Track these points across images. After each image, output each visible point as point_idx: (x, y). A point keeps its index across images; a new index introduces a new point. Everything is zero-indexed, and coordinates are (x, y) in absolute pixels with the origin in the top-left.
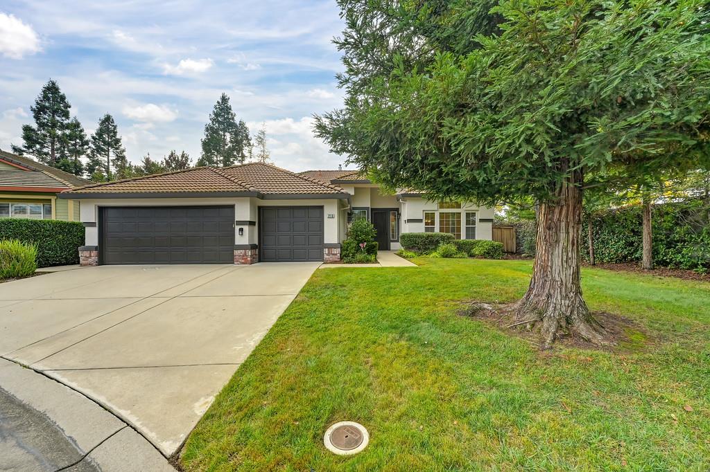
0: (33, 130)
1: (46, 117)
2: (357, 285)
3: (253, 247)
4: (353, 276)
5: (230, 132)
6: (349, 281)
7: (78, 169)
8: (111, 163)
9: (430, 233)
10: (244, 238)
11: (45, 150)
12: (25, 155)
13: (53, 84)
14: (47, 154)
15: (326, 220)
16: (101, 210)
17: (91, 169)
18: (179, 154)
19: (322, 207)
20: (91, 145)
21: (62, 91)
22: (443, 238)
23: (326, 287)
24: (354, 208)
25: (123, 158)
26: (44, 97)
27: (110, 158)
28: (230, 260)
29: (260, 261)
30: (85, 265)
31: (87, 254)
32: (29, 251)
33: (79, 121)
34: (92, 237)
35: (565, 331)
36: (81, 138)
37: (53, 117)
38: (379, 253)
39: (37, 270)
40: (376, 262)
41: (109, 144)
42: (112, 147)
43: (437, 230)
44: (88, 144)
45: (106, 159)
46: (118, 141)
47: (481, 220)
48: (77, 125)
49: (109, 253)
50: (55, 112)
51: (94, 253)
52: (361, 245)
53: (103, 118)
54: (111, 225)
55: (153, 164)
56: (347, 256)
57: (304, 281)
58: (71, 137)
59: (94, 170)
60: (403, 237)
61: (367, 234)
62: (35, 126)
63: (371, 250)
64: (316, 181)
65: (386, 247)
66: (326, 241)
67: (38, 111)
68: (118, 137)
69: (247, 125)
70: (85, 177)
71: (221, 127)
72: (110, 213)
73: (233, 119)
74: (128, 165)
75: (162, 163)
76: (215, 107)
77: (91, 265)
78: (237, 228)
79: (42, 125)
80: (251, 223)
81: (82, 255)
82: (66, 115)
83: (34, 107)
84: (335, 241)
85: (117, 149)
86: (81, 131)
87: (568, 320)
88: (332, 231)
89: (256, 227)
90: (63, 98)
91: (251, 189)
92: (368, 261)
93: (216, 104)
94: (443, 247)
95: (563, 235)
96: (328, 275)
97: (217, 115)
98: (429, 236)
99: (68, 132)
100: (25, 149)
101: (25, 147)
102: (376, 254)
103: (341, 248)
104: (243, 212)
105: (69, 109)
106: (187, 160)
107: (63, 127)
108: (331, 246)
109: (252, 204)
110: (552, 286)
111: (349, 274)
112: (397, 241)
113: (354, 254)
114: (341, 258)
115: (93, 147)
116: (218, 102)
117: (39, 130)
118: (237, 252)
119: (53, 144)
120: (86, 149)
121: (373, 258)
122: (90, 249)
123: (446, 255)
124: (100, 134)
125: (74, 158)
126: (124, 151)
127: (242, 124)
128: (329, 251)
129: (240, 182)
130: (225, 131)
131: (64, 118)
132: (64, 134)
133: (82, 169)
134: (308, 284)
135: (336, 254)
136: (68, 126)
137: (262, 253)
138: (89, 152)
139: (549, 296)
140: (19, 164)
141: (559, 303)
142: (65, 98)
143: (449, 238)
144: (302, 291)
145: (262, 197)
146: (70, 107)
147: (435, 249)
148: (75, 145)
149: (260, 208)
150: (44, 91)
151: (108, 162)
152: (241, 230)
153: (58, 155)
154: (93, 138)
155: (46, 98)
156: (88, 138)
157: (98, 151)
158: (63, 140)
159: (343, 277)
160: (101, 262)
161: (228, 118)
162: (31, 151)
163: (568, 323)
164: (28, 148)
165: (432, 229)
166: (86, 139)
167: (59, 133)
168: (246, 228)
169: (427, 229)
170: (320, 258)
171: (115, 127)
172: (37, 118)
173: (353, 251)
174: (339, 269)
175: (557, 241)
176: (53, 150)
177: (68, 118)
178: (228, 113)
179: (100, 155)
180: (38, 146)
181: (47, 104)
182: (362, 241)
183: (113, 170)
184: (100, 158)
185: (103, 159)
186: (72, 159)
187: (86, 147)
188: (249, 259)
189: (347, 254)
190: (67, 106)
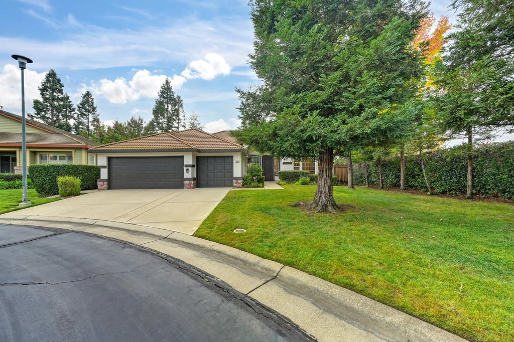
0: (40, 103)
1: (48, 94)
2: (249, 197)
3: (194, 179)
4: (248, 194)
5: (171, 104)
6: (246, 195)
7: (68, 128)
8: (90, 124)
9: (296, 171)
10: (189, 174)
11: (47, 116)
12: (35, 119)
13: (53, 71)
14: (48, 118)
15: (235, 164)
16: (109, 159)
17: (77, 128)
18: (136, 118)
19: (232, 157)
20: (76, 111)
21: (58, 77)
22: (303, 173)
23: (235, 198)
24: (251, 155)
25: (98, 121)
26: (47, 81)
27: (89, 120)
28: (181, 186)
29: (197, 187)
30: (101, 190)
31: (102, 183)
32: (77, 181)
33: (69, 95)
34: (104, 174)
35: (324, 209)
36: (70, 106)
37: (53, 93)
38: (265, 182)
39: (82, 192)
40: (263, 187)
41: (89, 111)
42: (91, 113)
43: (301, 169)
44: (74, 111)
45: (87, 121)
46: (94, 109)
48: (68, 98)
49: (113, 183)
50: (53, 90)
51: (106, 183)
52: (254, 178)
53: (84, 93)
54: (114, 167)
55: (121, 125)
56: (246, 184)
57: (223, 196)
58: (64, 106)
59: (79, 128)
60: (280, 173)
61: (258, 171)
62: (41, 100)
63: (260, 181)
64: (229, 141)
65: (272, 180)
66: (235, 176)
67: (43, 90)
68: (95, 106)
69: (181, 99)
70: (73, 133)
71: (166, 100)
72: (114, 161)
73: (173, 95)
74: (101, 125)
75: (125, 124)
76: (162, 87)
77: (104, 189)
78: (185, 169)
79: (46, 99)
80: (193, 166)
81: (99, 184)
82: (61, 92)
83: (41, 87)
84: (240, 176)
85: (94, 114)
86: (70, 102)
87: (326, 206)
88: (238, 170)
89: (195, 168)
90: (59, 81)
91: (193, 147)
92: (258, 187)
93: (162, 86)
94: (302, 179)
95: (324, 173)
96: (235, 193)
97: (163, 93)
98: (295, 172)
99: (61, 103)
100: (35, 115)
101: (36, 114)
102: (263, 183)
103: (243, 179)
104: (189, 160)
105: (62, 88)
106: (142, 122)
107: (59, 100)
108: (237, 179)
109: (193, 156)
110: (321, 193)
111: (246, 193)
112: (277, 175)
113: (250, 183)
114: (243, 185)
115: (79, 113)
116: (164, 84)
117: (44, 102)
118: (185, 182)
119: (52, 112)
120: (73, 114)
121: (261, 185)
122: (103, 180)
123: (304, 183)
124: (83, 104)
125: (65, 120)
126: (98, 115)
127: (179, 97)
128: (236, 181)
129: (186, 143)
130: (167, 103)
131: (59, 94)
132: (59, 105)
133: (71, 128)
134: (226, 197)
135: (240, 183)
136: (62, 100)
137: (199, 183)
138: (75, 116)
139: (320, 197)
140: (49, 130)
141: (324, 200)
142: (60, 81)
143: (307, 173)
144: (223, 200)
145: (199, 151)
146: (63, 86)
147: (298, 180)
148: (66, 111)
149: (197, 157)
150: (47, 77)
151: (88, 123)
152: (188, 170)
153: (55, 119)
154: (78, 107)
155: (48, 80)
156: (75, 107)
157: (81, 116)
158: (59, 109)
159: (243, 194)
160: (110, 188)
161: (170, 95)
162: (39, 116)
163: (326, 207)
164: (38, 114)
165: (298, 168)
166: (73, 107)
167: (56, 103)
168: (190, 169)
169: (295, 168)
170: (231, 185)
171: (93, 99)
172: (42, 94)
173: (250, 181)
174: (241, 190)
175: (323, 176)
176: (52, 116)
177: (62, 94)
178: (170, 91)
179: (83, 117)
180: (43, 113)
181: (48, 85)
182: (255, 176)
183: (91, 128)
184: (83, 120)
185: (85, 121)
186: (63, 121)
187: (73, 113)
188: (192, 186)
189: (246, 183)
190: (62, 86)
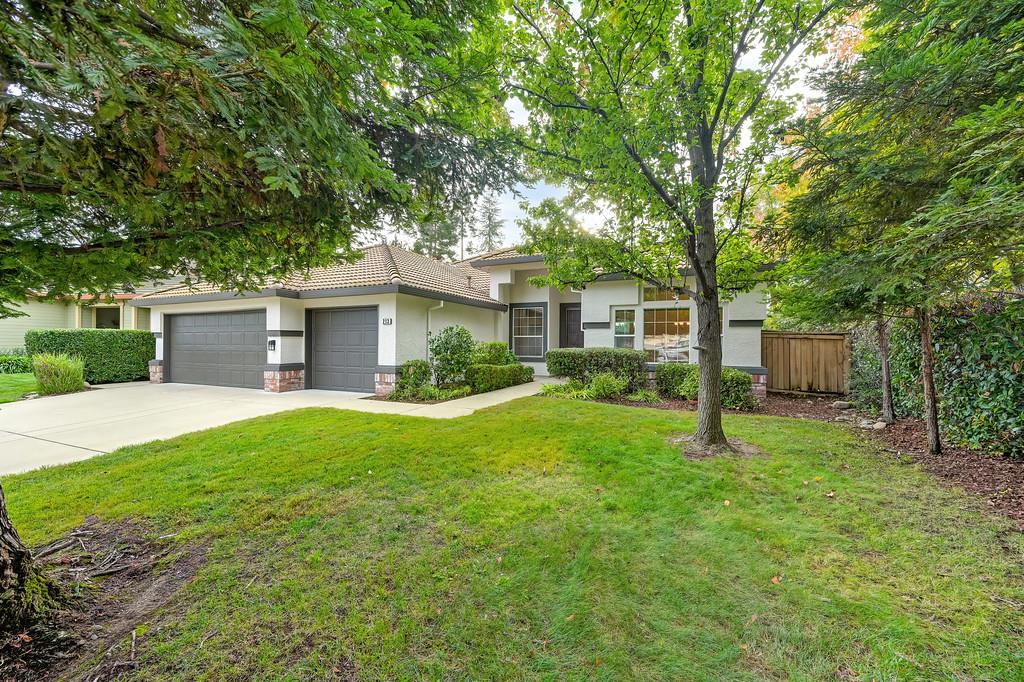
10: (276, 354)
15: (381, 327)
16: (169, 317)
19: (377, 307)
29: (309, 387)
30: (154, 382)
31: (155, 369)
43: (638, 342)
47: (734, 323)
51: (161, 369)
66: (381, 362)
77: (157, 381)
78: (269, 340)
80: (287, 334)
81: (152, 370)
84: (391, 362)
88: (388, 345)
89: (303, 340)
108: (384, 370)
109: (285, 306)
114: (396, 392)
118: (267, 374)
122: (158, 363)
128: (381, 377)
135: (390, 384)
137: (314, 376)
149: (309, 312)
152: (274, 343)
160: (169, 378)
165: (630, 342)
168: (279, 341)
169: (619, 342)
188: (278, 385)
